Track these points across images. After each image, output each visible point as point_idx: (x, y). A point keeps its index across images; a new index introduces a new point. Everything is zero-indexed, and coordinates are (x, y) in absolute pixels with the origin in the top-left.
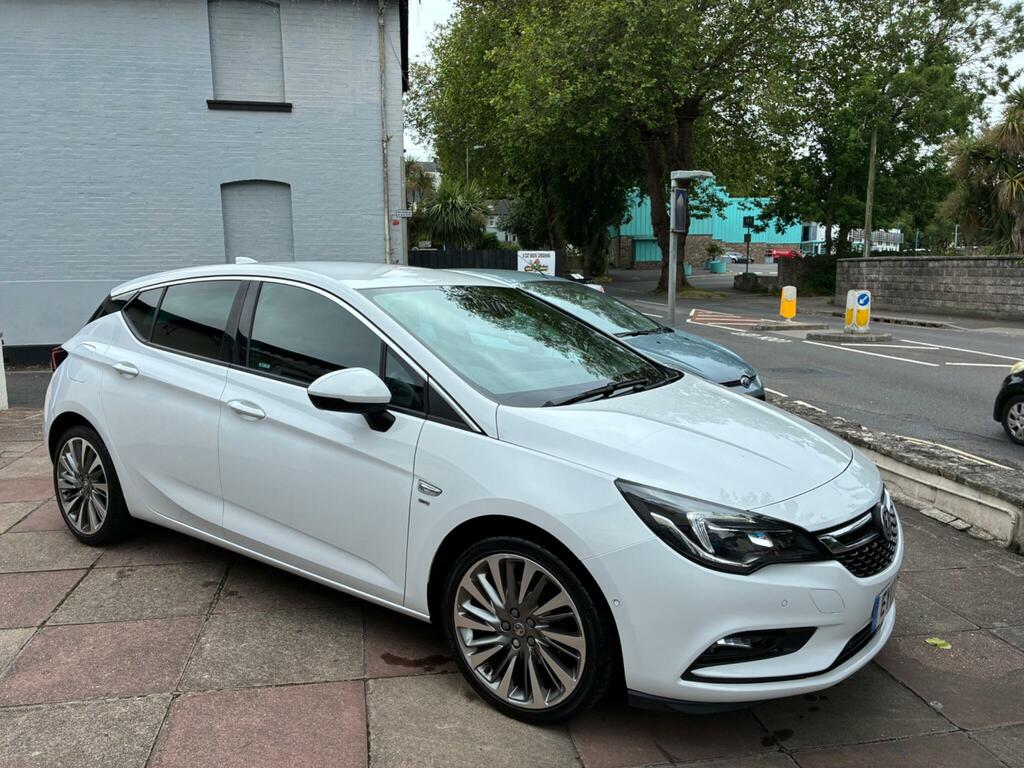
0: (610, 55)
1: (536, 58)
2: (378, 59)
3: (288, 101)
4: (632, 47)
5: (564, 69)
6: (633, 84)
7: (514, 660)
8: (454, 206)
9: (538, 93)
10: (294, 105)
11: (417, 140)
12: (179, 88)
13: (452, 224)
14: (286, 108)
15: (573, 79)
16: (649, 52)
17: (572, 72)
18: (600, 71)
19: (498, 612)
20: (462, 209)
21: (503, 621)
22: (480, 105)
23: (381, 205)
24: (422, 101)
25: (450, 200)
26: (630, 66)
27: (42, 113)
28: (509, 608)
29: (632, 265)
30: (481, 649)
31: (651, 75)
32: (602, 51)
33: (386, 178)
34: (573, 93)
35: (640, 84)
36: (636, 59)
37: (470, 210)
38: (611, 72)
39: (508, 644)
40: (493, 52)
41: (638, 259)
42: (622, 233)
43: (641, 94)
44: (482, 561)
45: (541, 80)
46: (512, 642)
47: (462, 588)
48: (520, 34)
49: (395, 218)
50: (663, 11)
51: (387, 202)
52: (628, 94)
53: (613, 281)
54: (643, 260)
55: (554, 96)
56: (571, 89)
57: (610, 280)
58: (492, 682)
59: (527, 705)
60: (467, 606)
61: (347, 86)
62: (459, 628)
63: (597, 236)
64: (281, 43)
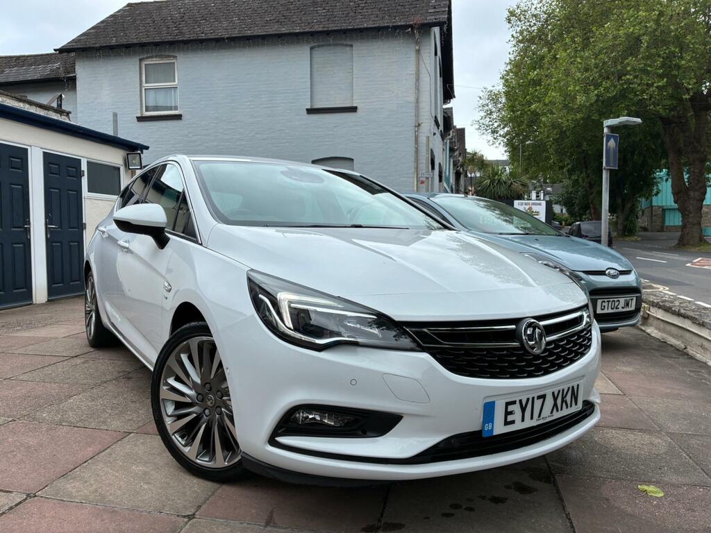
0: (628, 64)
1: (567, 73)
2: (414, 72)
3: (355, 105)
4: (648, 58)
5: (591, 79)
6: (647, 84)
7: (204, 426)
8: (499, 181)
9: (569, 98)
10: (359, 107)
11: (491, 143)
12: (290, 103)
13: (498, 193)
14: (353, 109)
15: (597, 86)
16: (661, 60)
17: (597, 80)
18: (620, 78)
19: (194, 386)
20: (505, 183)
21: (198, 394)
22: (529, 113)
23: (413, 170)
24: (495, 116)
25: (496, 177)
26: (644, 71)
27: (216, 123)
28: (204, 384)
29: (662, 228)
30: (180, 417)
31: (661, 77)
32: (622, 63)
33: (417, 151)
34: (597, 95)
35: (653, 83)
36: (650, 66)
37: (511, 183)
38: (628, 77)
39: (200, 414)
40: (535, 72)
41: (667, 223)
42: (654, 204)
43: (654, 91)
44: (185, 343)
45: (571, 88)
46: (204, 411)
47: (168, 365)
48: (557, 58)
49: (422, 179)
50: (672, 27)
51: (417, 168)
52: (643, 92)
53: (642, 240)
54: (672, 224)
55: (581, 99)
56: (596, 92)
57: (639, 239)
58: (185, 446)
59: (210, 464)
60: (171, 381)
61: (393, 92)
62: (163, 399)
63: (629, 205)
64: (353, 69)
